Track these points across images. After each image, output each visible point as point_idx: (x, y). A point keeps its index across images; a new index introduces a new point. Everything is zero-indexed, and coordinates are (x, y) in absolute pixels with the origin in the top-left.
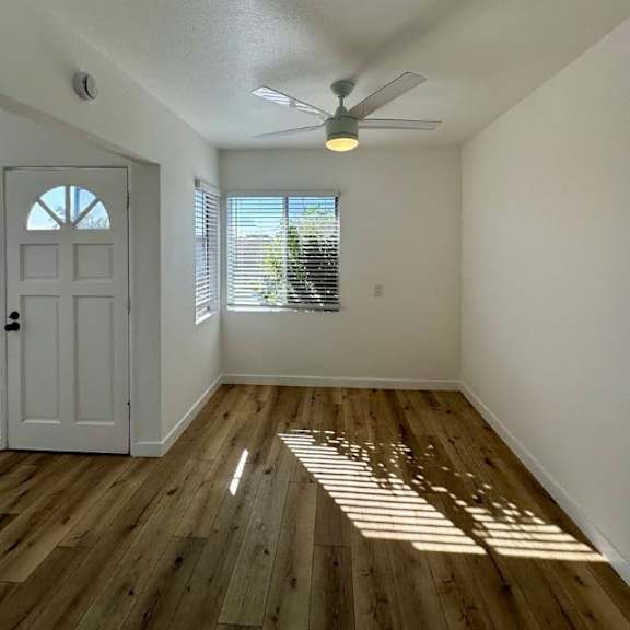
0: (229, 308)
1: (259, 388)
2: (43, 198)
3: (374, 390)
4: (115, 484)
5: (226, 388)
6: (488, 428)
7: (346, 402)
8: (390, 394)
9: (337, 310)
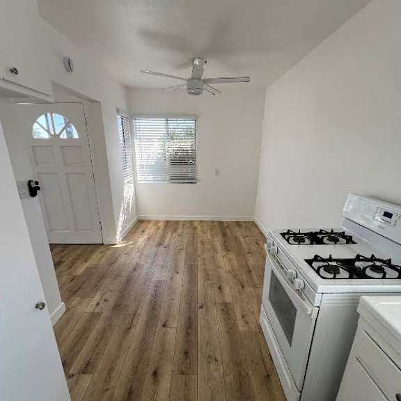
0: (139, 182)
1: (157, 222)
2: (38, 120)
3: (213, 222)
4: (101, 252)
5: (140, 222)
6: (261, 233)
7: (199, 226)
8: (220, 223)
9: (195, 183)
